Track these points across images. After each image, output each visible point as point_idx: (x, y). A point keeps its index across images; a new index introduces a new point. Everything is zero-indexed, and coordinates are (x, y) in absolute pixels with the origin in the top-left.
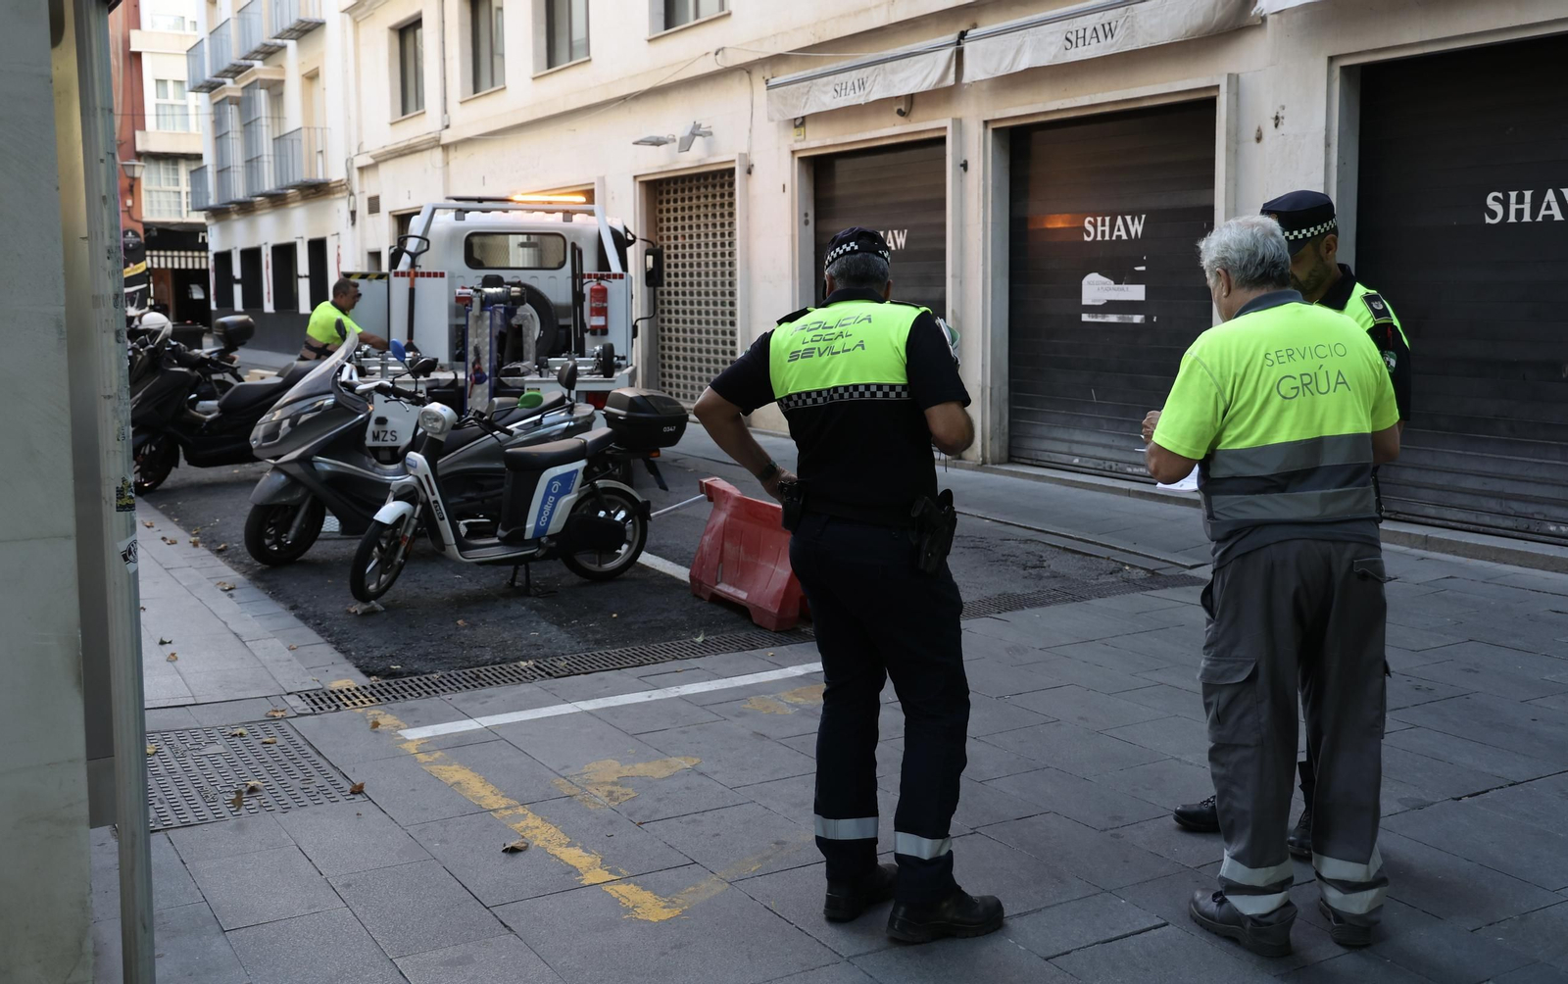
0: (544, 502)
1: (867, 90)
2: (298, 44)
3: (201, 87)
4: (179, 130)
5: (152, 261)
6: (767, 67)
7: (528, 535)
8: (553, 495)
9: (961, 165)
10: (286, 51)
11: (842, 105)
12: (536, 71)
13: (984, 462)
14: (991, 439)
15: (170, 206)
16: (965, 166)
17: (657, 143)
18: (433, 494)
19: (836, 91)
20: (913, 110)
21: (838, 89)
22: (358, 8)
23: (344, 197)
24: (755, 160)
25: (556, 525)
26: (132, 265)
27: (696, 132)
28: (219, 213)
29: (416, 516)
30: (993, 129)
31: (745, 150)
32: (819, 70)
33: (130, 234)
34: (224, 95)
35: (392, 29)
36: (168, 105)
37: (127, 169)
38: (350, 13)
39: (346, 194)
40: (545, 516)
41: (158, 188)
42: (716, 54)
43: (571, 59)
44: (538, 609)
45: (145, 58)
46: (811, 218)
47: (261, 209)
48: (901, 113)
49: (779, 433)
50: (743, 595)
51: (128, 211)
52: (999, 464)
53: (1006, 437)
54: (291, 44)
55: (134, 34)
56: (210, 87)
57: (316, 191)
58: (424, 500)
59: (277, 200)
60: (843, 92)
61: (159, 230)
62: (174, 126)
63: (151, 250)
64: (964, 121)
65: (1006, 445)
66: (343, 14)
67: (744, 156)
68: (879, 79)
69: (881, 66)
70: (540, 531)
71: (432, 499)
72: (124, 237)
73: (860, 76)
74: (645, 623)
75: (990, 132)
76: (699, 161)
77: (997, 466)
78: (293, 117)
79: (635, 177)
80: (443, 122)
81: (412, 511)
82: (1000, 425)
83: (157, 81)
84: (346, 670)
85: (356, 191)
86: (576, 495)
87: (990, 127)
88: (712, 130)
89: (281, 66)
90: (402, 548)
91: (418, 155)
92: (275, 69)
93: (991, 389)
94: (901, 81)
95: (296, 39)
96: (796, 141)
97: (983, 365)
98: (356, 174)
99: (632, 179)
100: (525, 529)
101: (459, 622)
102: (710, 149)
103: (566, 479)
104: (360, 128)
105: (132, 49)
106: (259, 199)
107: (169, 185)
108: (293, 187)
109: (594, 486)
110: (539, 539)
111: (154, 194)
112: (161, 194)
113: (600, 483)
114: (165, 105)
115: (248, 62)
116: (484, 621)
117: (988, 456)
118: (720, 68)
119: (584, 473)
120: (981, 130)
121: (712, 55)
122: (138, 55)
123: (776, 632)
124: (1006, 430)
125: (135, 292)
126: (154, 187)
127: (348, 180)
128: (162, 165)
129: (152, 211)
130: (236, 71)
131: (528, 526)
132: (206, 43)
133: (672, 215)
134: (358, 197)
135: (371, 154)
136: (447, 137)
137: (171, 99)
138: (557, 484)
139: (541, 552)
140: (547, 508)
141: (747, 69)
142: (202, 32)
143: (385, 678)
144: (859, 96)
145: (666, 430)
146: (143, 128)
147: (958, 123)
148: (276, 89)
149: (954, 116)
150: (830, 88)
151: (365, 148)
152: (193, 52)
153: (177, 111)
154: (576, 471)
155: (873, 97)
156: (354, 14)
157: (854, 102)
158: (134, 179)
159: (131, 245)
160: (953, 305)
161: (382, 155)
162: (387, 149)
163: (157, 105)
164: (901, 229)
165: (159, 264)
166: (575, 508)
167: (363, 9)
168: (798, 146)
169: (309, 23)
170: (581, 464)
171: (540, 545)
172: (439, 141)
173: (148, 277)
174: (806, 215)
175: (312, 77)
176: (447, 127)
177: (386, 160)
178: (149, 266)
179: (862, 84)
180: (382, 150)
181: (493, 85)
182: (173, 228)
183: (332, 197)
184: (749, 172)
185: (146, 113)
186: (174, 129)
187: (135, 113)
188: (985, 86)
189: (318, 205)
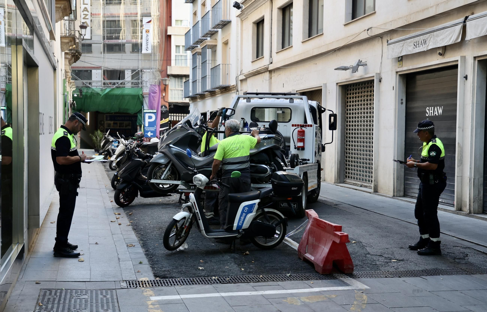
0: (241, 215)
1: (427, 45)
2: (222, 30)
3: (189, 48)
4: (183, 65)
5: (171, 118)
6: (389, 35)
7: (235, 228)
8: (245, 213)
9: (464, 77)
10: (218, 33)
11: (417, 51)
12: (303, 39)
13: (470, 213)
14: (473, 202)
15: (179, 96)
16: (466, 77)
17: (345, 69)
18: (196, 210)
19: (414, 45)
20: (446, 53)
21: (416, 45)
22: (243, 15)
23: (235, 92)
24: (383, 76)
25: (246, 225)
26: (163, 119)
27: (360, 64)
28: (194, 98)
29: (190, 218)
30: (478, 60)
31: (379, 72)
32: (408, 36)
33: (164, 107)
34: (196, 52)
35: (254, 23)
36: (180, 55)
37: (163, 81)
38: (240, 17)
39: (235, 91)
40: (241, 221)
41: (175, 89)
42: (368, 30)
43: (317, 34)
44: (235, 258)
45: (172, 37)
46: (404, 101)
47: (207, 97)
48: (440, 54)
49: (388, 196)
50: (313, 258)
51: (163, 98)
52: (478, 214)
53: (482, 202)
54: (220, 30)
55: (169, 28)
56: (192, 48)
57: (225, 89)
58: (194, 212)
59: (212, 93)
60: (418, 45)
61: (174, 105)
62: (182, 64)
63: (171, 113)
64: (467, 57)
65: (482, 205)
66: (237, 18)
67: (379, 74)
68: (432, 39)
69: (432, 33)
70: (239, 227)
71: (196, 211)
72: (161, 108)
73: (424, 38)
74: (272, 267)
75: (476, 62)
76: (361, 76)
77: (476, 215)
78: (219, 60)
79: (337, 84)
80: (270, 61)
81: (189, 216)
82: (478, 196)
83: (176, 46)
84: (149, 274)
85: (239, 90)
86: (255, 213)
87: (477, 60)
88: (367, 63)
89: (216, 39)
90: (185, 230)
91: (261, 75)
92: (213, 40)
93: (474, 179)
94: (440, 40)
95: (221, 28)
96: (399, 68)
97: (470, 168)
98: (239, 82)
99: (336, 84)
100: (233, 226)
101: (201, 261)
102: (366, 71)
103: (251, 207)
104: (241, 64)
105: (168, 34)
106: (207, 93)
107: (179, 88)
108: (217, 88)
109: (263, 211)
110: (239, 230)
111: (173, 91)
112: (176, 91)
113: (266, 210)
114: (179, 55)
115: (205, 38)
116: (211, 261)
117: (472, 210)
118: (368, 36)
119: (258, 205)
120: (473, 61)
121: (366, 30)
122: (169, 37)
123: (322, 275)
124: (482, 198)
125: (164, 130)
126: (173, 88)
127: (237, 85)
128: (177, 79)
129: (172, 98)
130: (201, 41)
131: (234, 225)
132: (191, 30)
133: (352, 100)
134: (240, 92)
135: (244, 74)
136: (271, 67)
137: (181, 54)
138: (247, 208)
139: (239, 236)
140: (242, 218)
141: (380, 36)
142: (190, 27)
143: (162, 278)
144: (424, 47)
145: (293, 189)
146: (170, 65)
147: (464, 58)
148: (214, 48)
149: (462, 55)
150: (412, 44)
151: (243, 72)
152: (187, 34)
153: (183, 58)
154: (255, 204)
155: (430, 48)
156: (241, 18)
157: (422, 50)
158: (166, 85)
159: (164, 111)
160: (458, 141)
161: (248, 75)
162: (250, 72)
163: (176, 56)
164: (440, 106)
165: (174, 119)
166: (255, 219)
167: (244, 15)
168: (399, 70)
169: (225, 22)
170: (257, 201)
171: (239, 233)
172: (268, 69)
173: (170, 124)
174: (402, 100)
175: (226, 43)
176: (271, 63)
177: (249, 77)
178: (170, 120)
179: (425, 42)
180: (248, 73)
181: (289, 45)
182: (179, 105)
183: (231, 92)
184: (380, 81)
185: (172, 59)
186: (182, 65)
187: (168, 59)
188: (476, 41)
189: (226, 95)
